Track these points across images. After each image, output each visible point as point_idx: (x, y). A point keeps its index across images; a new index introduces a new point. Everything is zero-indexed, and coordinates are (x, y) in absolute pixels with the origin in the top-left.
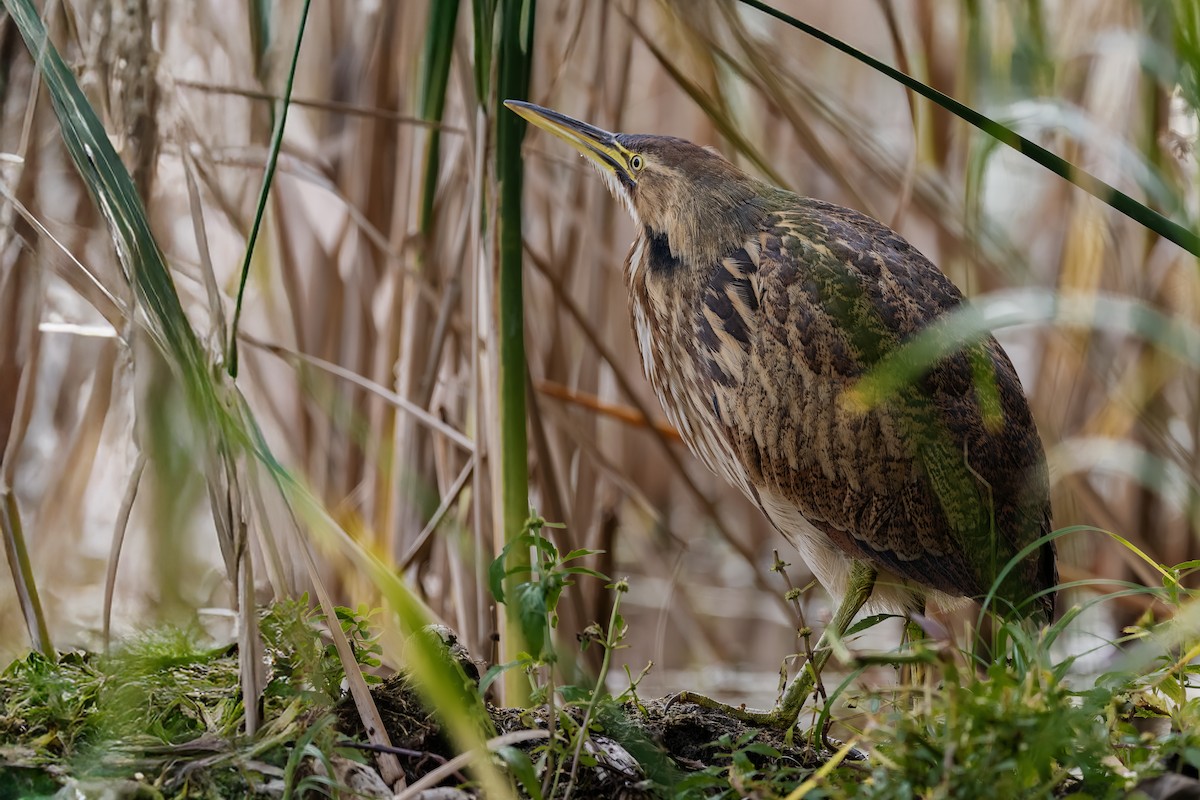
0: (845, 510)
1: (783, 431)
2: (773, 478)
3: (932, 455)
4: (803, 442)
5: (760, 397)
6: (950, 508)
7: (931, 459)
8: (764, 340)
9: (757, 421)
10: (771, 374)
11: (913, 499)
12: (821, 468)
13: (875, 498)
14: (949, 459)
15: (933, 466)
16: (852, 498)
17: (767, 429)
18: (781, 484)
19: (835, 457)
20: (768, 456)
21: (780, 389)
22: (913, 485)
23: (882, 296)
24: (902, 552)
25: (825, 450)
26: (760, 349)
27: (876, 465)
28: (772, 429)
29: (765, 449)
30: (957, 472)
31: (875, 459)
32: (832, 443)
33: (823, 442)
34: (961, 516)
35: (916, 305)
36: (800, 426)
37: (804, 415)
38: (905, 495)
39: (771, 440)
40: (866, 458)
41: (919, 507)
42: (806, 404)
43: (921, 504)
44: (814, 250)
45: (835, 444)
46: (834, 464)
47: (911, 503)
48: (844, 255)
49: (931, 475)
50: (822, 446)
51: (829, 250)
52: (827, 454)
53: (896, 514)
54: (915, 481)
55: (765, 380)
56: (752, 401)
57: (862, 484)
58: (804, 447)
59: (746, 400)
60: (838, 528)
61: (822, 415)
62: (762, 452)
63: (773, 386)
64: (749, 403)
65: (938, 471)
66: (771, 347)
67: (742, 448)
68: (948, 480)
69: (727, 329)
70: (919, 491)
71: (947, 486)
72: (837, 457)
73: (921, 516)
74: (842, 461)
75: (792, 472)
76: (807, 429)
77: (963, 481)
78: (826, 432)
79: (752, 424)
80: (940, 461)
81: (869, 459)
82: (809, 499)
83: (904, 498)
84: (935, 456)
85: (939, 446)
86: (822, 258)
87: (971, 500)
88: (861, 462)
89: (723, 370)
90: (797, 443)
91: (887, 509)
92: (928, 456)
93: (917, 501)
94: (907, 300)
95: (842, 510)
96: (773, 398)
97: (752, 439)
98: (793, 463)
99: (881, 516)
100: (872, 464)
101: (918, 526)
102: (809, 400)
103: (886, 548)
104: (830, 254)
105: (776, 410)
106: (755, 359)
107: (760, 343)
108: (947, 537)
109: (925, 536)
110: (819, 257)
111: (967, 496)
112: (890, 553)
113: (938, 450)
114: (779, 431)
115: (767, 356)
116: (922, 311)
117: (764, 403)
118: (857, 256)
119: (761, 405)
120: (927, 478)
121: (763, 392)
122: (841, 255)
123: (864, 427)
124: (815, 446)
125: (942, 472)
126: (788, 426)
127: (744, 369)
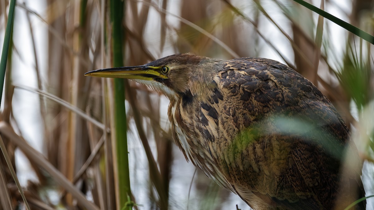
0: (264, 184)
1: (236, 155)
2: (235, 177)
3: (296, 154)
4: (244, 158)
5: (225, 142)
6: (305, 176)
7: (296, 156)
8: (223, 118)
9: (225, 153)
10: (227, 131)
11: (291, 175)
12: (253, 168)
13: (276, 177)
14: (304, 156)
15: (297, 159)
16: (266, 179)
17: (229, 155)
18: (238, 179)
19: (257, 162)
20: (231, 168)
21: (232, 137)
22: (290, 169)
23: (270, 88)
24: (291, 199)
25: (253, 160)
26: (222, 122)
27: (274, 162)
28: (231, 155)
29: (230, 164)
30: (308, 161)
31: (274, 160)
32: (255, 156)
33: (252, 157)
34: (311, 179)
35: (288, 90)
36: (242, 151)
37: (242, 146)
38: (287, 174)
39: (231, 160)
40: (270, 160)
41: (294, 178)
42: (242, 141)
43: (294, 177)
44: (239, 74)
45: (257, 156)
46: (258, 165)
47: (290, 177)
48: (252, 73)
49: (296, 163)
50: (252, 158)
51: (245, 72)
52: (254, 161)
53: (286, 183)
54: (291, 167)
55: (225, 134)
56: (222, 144)
57: (270, 172)
58: (245, 160)
59: (220, 145)
60: (263, 193)
61: (249, 145)
62: (229, 166)
63: (228, 136)
64: (221, 146)
65: (299, 161)
66: (226, 120)
67: (222, 167)
68: (304, 165)
69: (210, 115)
70: (293, 171)
71: (304, 167)
72: (258, 161)
73: (295, 182)
74: (260, 163)
75: (241, 172)
76: (245, 152)
77: (311, 164)
78: (252, 152)
79: (223, 155)
80: (300, 156)
81: (271, 160)
82: (250, 183)
83: (287, 175)
84: (298, 155)
85: (299, 150)
86: (242, 76)
87: (316, 173)
88: (268, 162)
89: (210, 133)
90: (242, 159)
91: (281, 181)
92: (294, 154)
93: (292, 176)
94: (283, 89)
95: (263, 185)
96: (229, 141)
97: (224, 162)
98: (241, 168)
99: (279, 184)
100: (273, 162)
101: (294, 187)
102: (243, 139)
103: (284, 198)
104: (246, 74)
105: (231, 146)
106: (220, 126)
107: (222, 119)
108: (308, 190)
109: (298, 191)
110: (241, 76)
111: (314, 171)
112: (286, 200)
113: (299, 152)
114: (234, 155)
115: (225, 124)
116: (290, 92)
117: (227, 144)
118: (258, 72)
119: (225, 146)
120: (295, 165)
121: (226, 140)
122: (251, 73)
123: (267, 147)
124: (249, 159)
125: (301, 161)
126: (237, 152)
127: (218, 132)
